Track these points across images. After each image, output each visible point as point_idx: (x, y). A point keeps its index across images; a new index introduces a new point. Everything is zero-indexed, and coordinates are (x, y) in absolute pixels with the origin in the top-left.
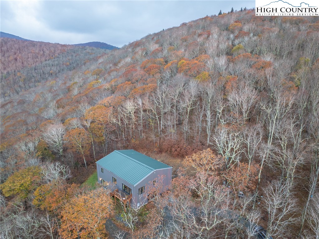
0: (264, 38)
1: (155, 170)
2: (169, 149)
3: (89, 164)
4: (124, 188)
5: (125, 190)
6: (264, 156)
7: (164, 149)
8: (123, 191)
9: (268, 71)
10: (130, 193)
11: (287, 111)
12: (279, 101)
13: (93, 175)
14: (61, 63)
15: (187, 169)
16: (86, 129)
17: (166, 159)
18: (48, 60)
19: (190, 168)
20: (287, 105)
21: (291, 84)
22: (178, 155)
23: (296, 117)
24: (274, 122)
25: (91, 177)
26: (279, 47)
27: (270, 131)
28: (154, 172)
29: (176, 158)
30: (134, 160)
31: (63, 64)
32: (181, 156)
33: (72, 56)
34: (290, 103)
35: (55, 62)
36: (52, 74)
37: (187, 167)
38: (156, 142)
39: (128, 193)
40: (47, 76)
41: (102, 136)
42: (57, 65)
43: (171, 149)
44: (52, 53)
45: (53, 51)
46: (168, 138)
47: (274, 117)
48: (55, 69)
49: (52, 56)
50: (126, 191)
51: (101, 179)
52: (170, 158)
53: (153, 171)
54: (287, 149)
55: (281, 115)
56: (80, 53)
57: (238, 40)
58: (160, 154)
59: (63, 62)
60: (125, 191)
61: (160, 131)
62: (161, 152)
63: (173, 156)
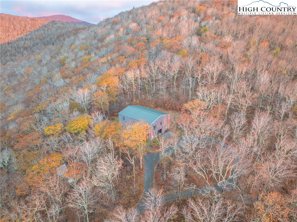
0: (224, 21)
1: (162, 115)
2: (163, 105)
6: (229, 102)
9: (229, 50)
11: (242, 77)
12: (237, 70)
14: (34, 37)
18: (20, 34)
20: (242, 73)
21: (244, 59)
22: (169, 108)
23: (247, 80)
24: (234, 84)
26: (235, 30)
27: (231, 90)
31: (36, 38)
32: (172, 109)
33: (44, 30)
34: (244, 71)
35: (28, 36)
36: (26, 48)
38: (152, 101)
40: (22, 50)
42: (30, 39)
44: (23, 27)
45: (24, 26)
46: (161, 97)
47: (234, 80)
48: (29, 43)
49: (24, 30)
54: (242, 98)
55: (238, 79)
56: (51, 27)
57: (204, 22)
59: (36, 36)
61: (153, 93)
62: (156, 107)
63: (166, 109)
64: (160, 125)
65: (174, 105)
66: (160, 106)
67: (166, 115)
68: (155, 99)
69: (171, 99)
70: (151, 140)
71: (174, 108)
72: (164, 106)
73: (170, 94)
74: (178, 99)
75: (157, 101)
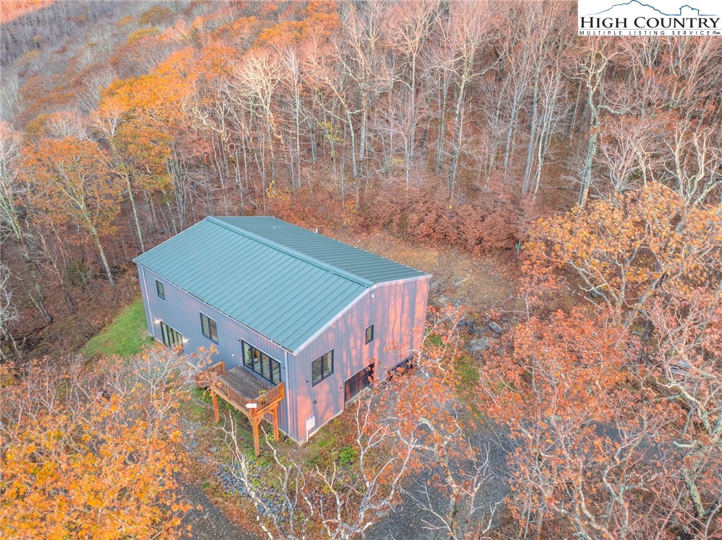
1: (375, 287)
2: (396, 218)
3: (125, 270)
4: (247, 357)
5: (252, 364)
7: (377, 218)
8: (245, 371)
10: (276, 377)
13: (134, 308)
15: (465, 283)
16: (103, 143)
17: (388, 250)
19: (477, 280)
22: (428, 235)
25: (127, 315)
28: (371, 292)
29: (423, 245)
30: (286, 249)
32: (438, 240)
37: (465, 276)
38: (349, 197)
39: (267, 375)
41: (164, 172)
43: (404, 218)
46: (391, 180)
50: (257, 367)
51: (157, 322)
52: (401, 247)
53: (367, 290)
58: (365, 234)
60: (253, 369)
61: (359, 162)
62: (366, 227)
63: (412, 239)
64: (366, 348)
65: (454, 220)
66: (381, 221)
67: (401, 281)
68: (362, 190)
69: (435, 188)
70: (300, 443)
71: (453, 235)
72: (402, 225)
73: (433, 167)
74: (473, 192)
75: (373, 196)
